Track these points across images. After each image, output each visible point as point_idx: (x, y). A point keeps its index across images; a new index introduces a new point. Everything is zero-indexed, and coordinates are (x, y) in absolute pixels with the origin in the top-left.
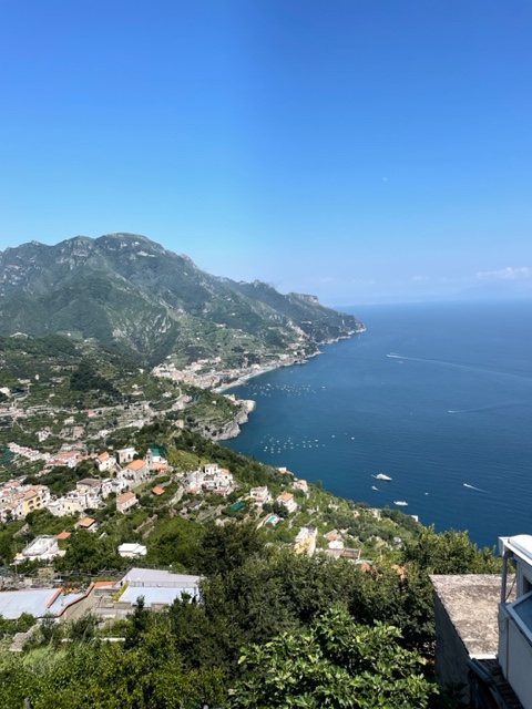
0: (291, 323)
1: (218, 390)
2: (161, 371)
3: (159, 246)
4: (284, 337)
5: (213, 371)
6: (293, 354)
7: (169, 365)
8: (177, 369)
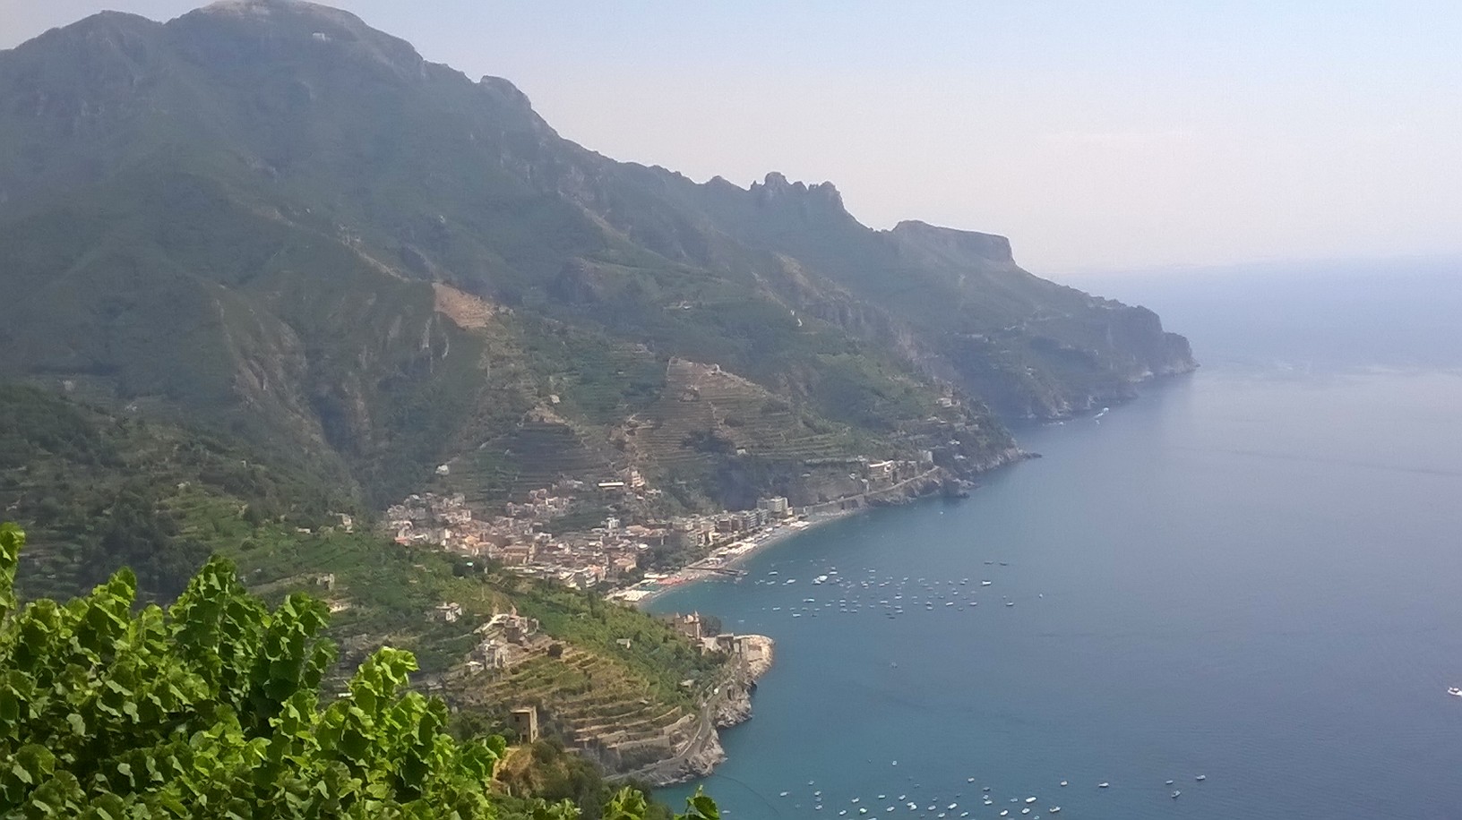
0: (906, 340)
1: (633, 595)
2: (416, 526)
3: (402, 50)
5: (613, 522)
6: (917, 458)
7: (446, 500)
8: (474, 516)
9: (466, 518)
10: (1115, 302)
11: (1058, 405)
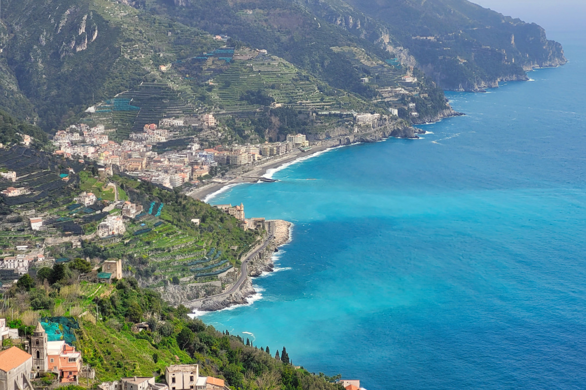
0: (386, 39)
2: (73, 144)
4: (366, 71)
5: (196, 146)
6: (389, 113)
7: (93, 129)
8: (110, 139)
9: (105, 140)
10: (518, 20)
11: (479, 83)
